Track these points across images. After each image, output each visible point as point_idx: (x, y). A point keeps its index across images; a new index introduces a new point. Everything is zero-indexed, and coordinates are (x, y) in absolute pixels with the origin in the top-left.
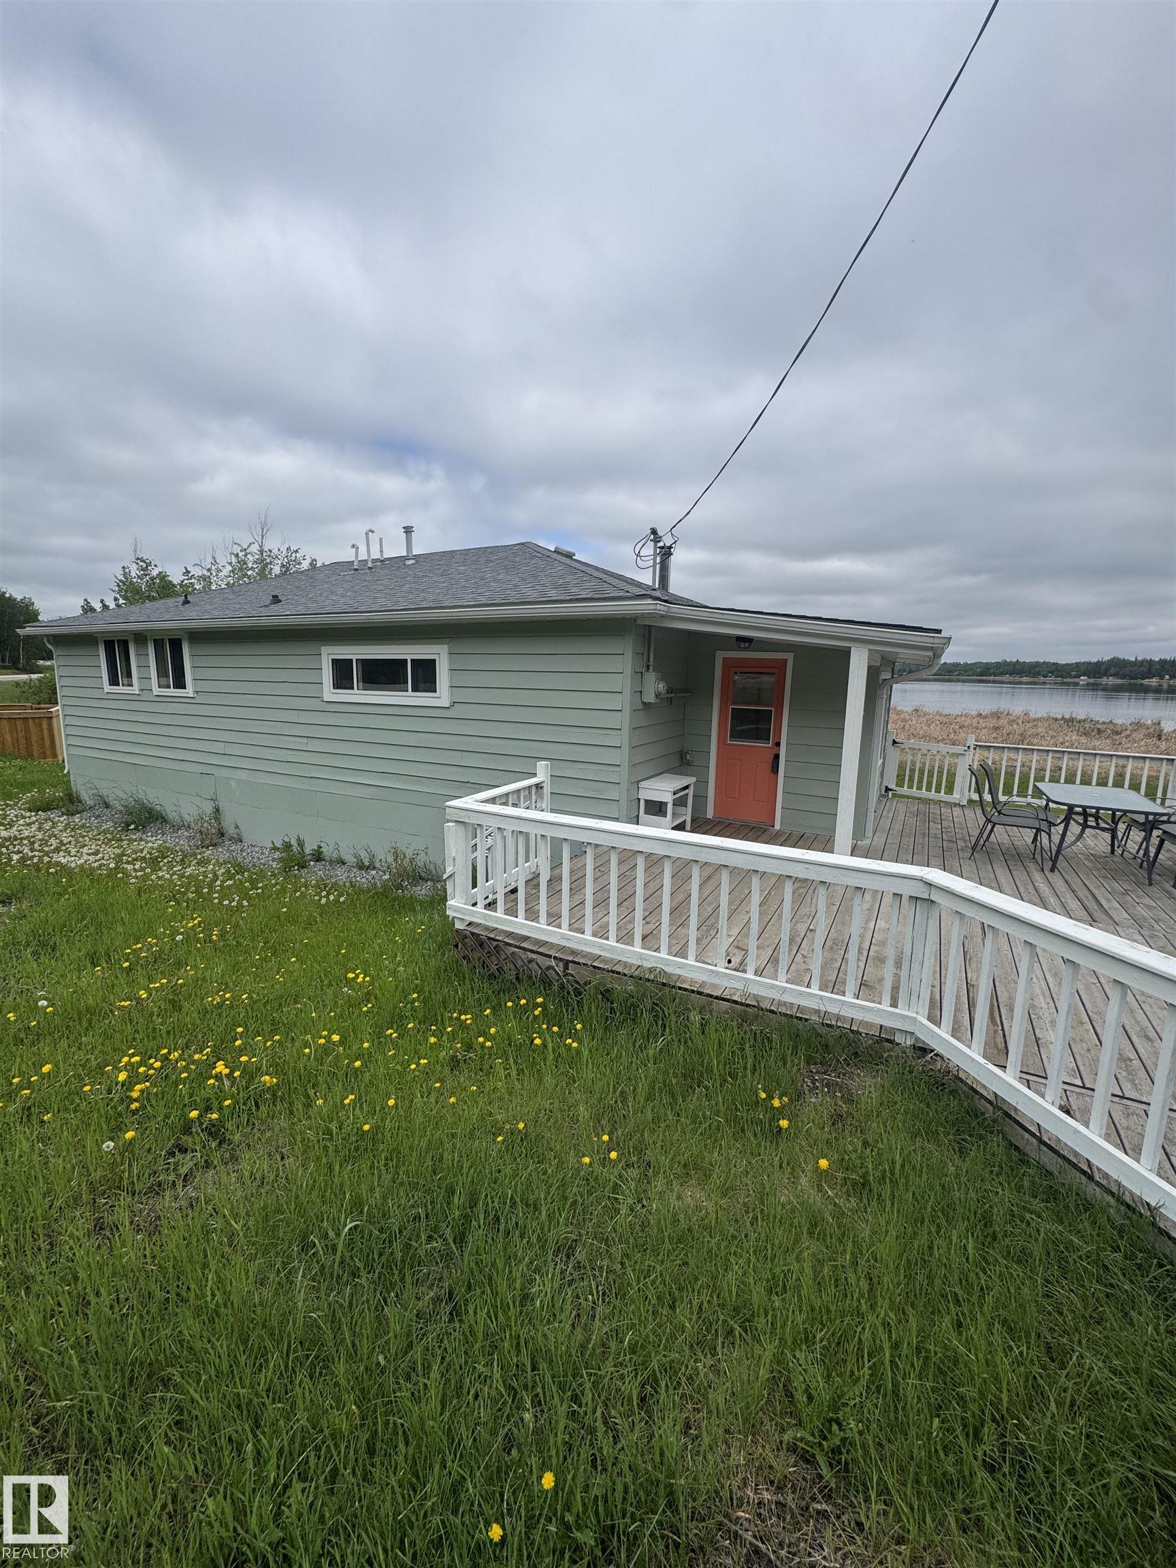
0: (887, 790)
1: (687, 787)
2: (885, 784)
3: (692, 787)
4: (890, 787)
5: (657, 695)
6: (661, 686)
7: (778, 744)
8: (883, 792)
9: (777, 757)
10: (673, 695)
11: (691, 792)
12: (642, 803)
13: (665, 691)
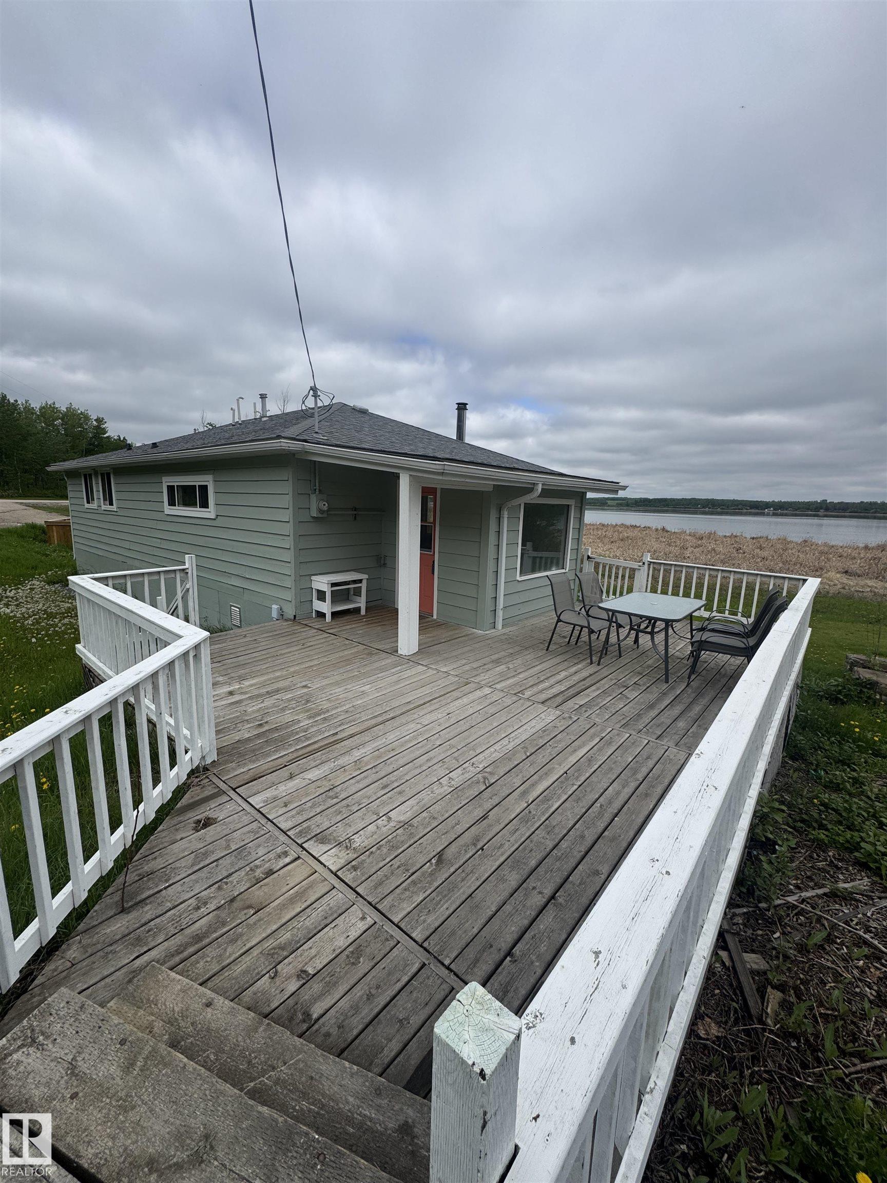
1: (360, 581)
3: (364, 582)
5: (320, 511)
6: (322, 505)
7: (434, 553)
9: (434, 562)
10: (355, 513)
11: (364, 586)
12: (315, 592)
13: (325, 508)
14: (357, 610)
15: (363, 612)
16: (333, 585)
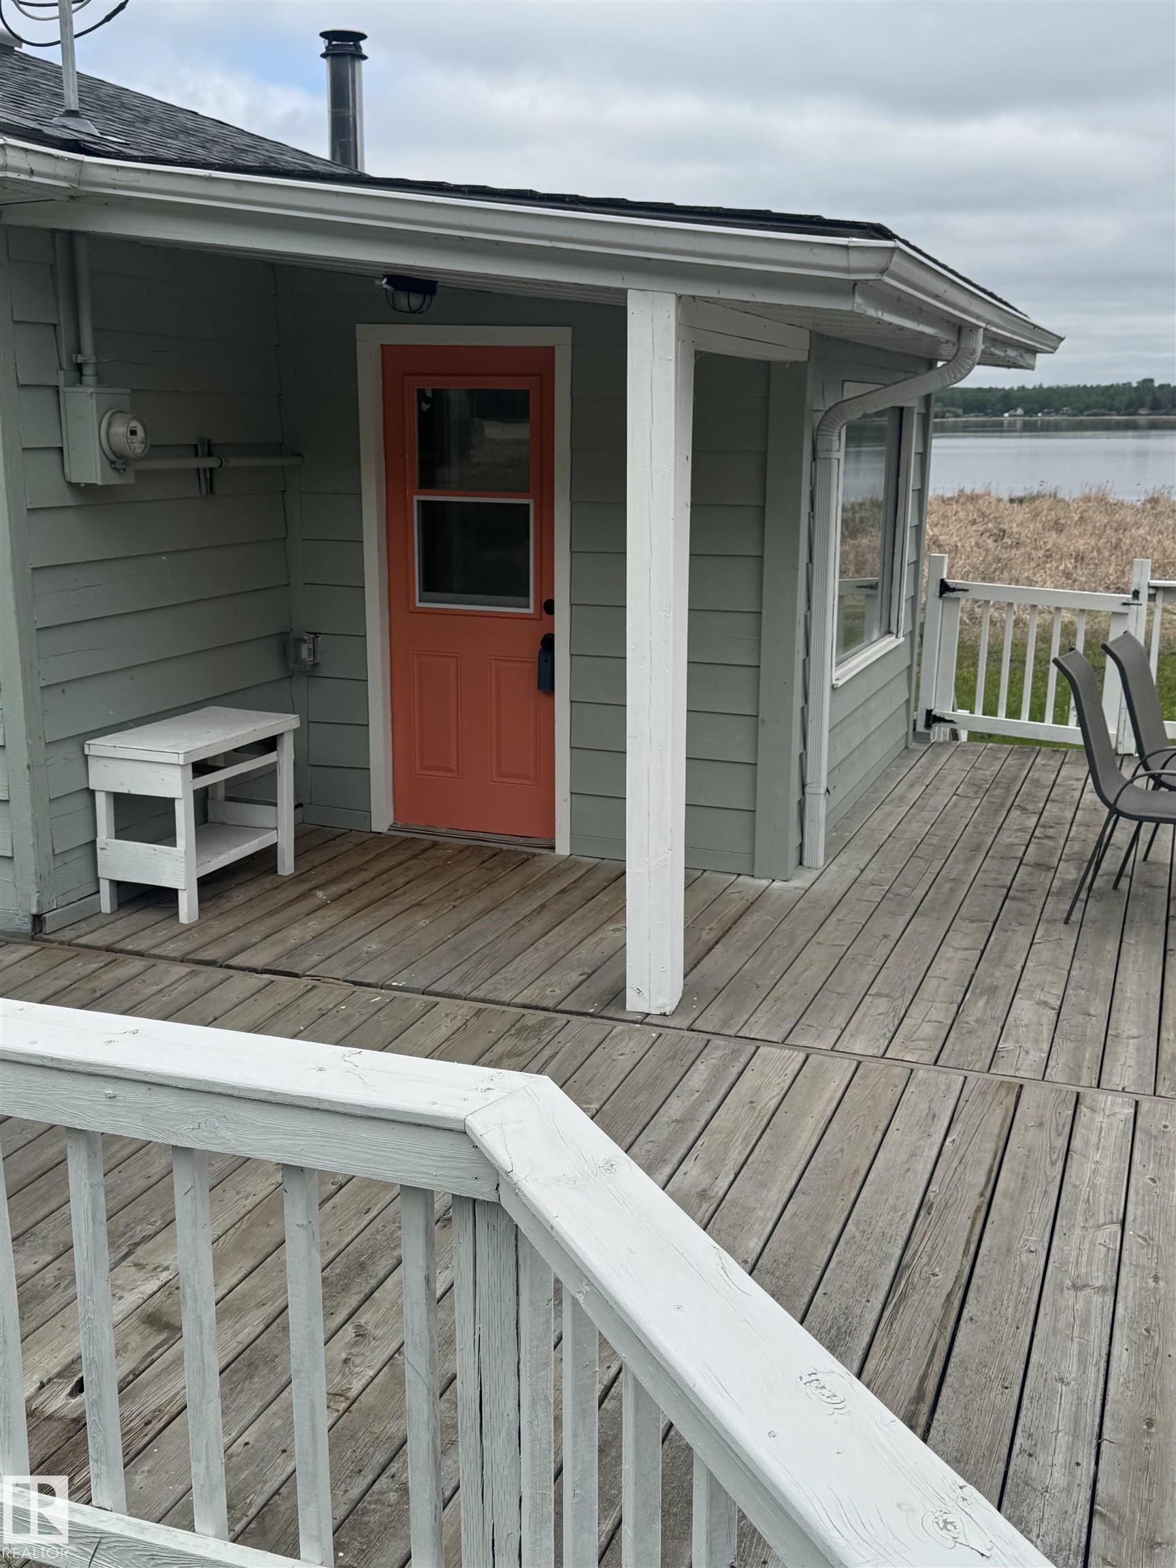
0: (932, 719)
1: (269, 745)
2: (923, 706)
4: (937, 712)
5: (117, 460)
6: (120, 430)
7: (549, 607)
8: (921, 727)
9: (548, 644)
10: (213, 463)
11: (285, 758)
12: (102, 803)
13: (137, 446)
14: (265, 859)
15: (286, 864)
16: (200, 768)
